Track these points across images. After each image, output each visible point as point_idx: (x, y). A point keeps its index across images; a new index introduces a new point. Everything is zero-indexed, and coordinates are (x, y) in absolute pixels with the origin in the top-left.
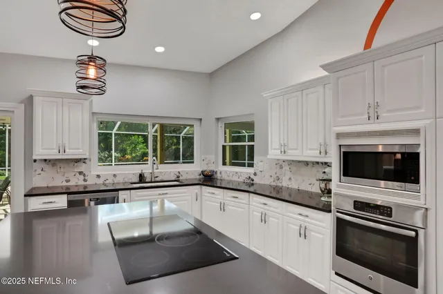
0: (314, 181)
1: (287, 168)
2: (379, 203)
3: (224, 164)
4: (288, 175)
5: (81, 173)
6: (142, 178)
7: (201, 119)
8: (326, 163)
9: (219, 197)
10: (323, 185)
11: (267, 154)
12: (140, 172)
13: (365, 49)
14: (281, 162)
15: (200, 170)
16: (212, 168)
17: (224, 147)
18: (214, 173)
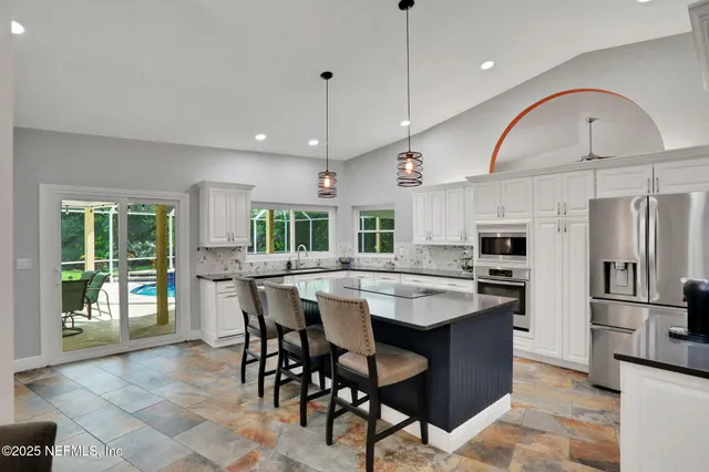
0: (451, 262)
1: (427, 252)
3: (360, 251)
4: (428, 257)
5: (236, 261)
7: (336, 208)
10: (463, 264)
11: (412, 240)
12: (287, 260)
13: (491, 172)
14: (421, 248)
15: (337, 257)
16: (347, 255)
17: (360, 234)
18: (351, 259)
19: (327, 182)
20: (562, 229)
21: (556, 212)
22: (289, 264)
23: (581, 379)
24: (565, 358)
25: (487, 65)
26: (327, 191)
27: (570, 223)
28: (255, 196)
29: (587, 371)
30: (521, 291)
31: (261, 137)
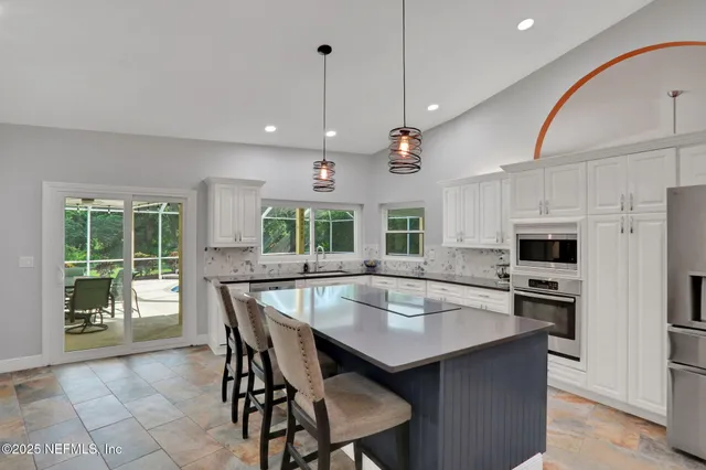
0: (488, 268)
1: (460, 256)
2: (550, 280)
3: (388, 253)
4: (461, 262)
5: (248, 262)
7: (362, 206)
8: (500, 251)
10: (500, 271)
11: (442, 242)
12: (304, 262)
13: (535, 158)
14: (453, 251)
15: (362, 260)
16: (373, 258)
17: (388, 235)
18: (378, 262)
19: (324, 174)
20: (627, 230)
21: (619, 207)
22: (306, 266)
23: (655, 436)
24: (631, 402)
25: (526, 24)
26: (325, 184)
27: (638, 221)
28: (265, 192)
29: (664, 423)
30: (569, 308)
31: (270, 129)
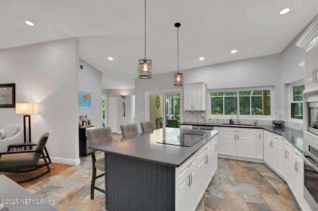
3: (292, 117)
5: (203, 117)
6: (231, 122)
7: (274, 86)
9: (270, 137)
12: (230, 119)
16: (281, 119)
17: (293, 104)
18: (283, 122)
19: (179, 79)
26: (179, 83)
